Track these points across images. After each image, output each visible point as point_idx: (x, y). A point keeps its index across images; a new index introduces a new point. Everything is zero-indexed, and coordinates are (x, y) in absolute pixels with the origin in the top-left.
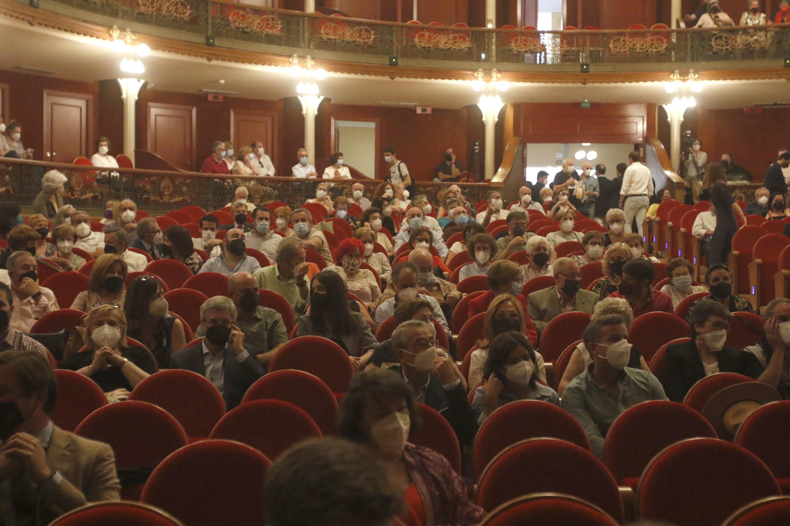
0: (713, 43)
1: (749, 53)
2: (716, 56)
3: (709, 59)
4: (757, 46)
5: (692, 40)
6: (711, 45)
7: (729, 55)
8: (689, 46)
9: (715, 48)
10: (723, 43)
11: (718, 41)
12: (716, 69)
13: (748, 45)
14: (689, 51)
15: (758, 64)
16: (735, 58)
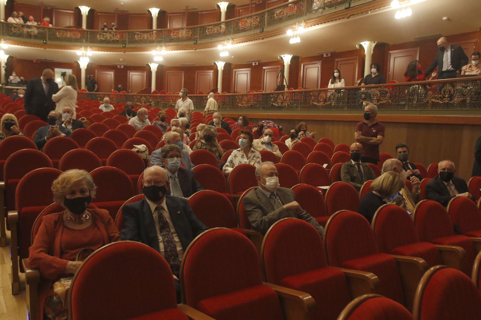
0: (13, 29)
1: (29, 36)
2: (14, 35)
3: (10, 35)
4: (32, 34)
6: (11, 30)
7: (20, 35)
9: (14, 32)
10: (17, 30)
11: (15, 29)
12: (14, 40)
13: (28, 32)
15: (32, 41)
16: (23, 37)
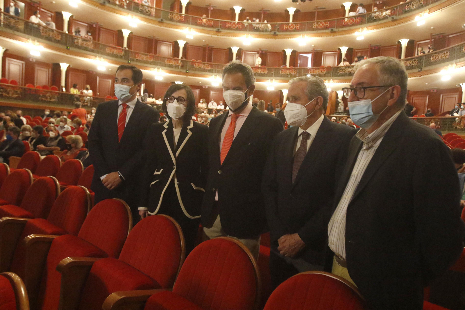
0: (339, 71)
1: (348, 74)
3: (338, 76)
5: (333, 70)
8: (332, 72)
9: (340, 73)
10: (342, 71)
11: (341, 70)
14: (332, 74)
